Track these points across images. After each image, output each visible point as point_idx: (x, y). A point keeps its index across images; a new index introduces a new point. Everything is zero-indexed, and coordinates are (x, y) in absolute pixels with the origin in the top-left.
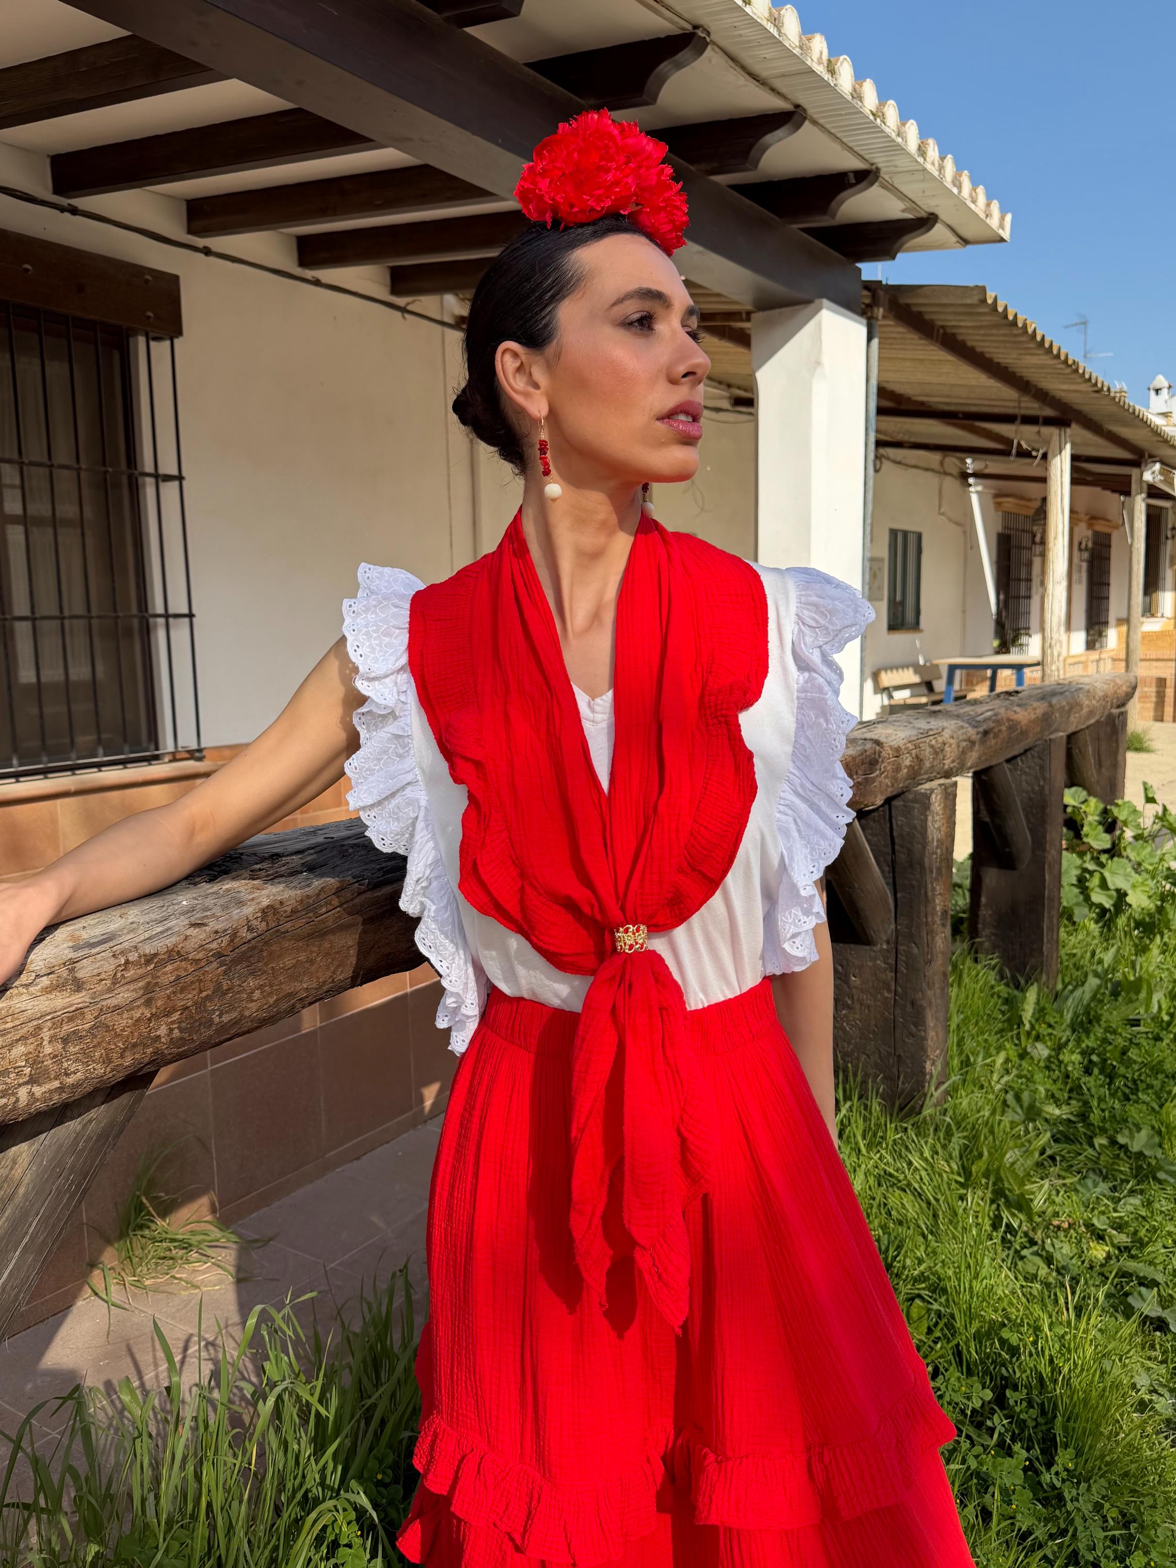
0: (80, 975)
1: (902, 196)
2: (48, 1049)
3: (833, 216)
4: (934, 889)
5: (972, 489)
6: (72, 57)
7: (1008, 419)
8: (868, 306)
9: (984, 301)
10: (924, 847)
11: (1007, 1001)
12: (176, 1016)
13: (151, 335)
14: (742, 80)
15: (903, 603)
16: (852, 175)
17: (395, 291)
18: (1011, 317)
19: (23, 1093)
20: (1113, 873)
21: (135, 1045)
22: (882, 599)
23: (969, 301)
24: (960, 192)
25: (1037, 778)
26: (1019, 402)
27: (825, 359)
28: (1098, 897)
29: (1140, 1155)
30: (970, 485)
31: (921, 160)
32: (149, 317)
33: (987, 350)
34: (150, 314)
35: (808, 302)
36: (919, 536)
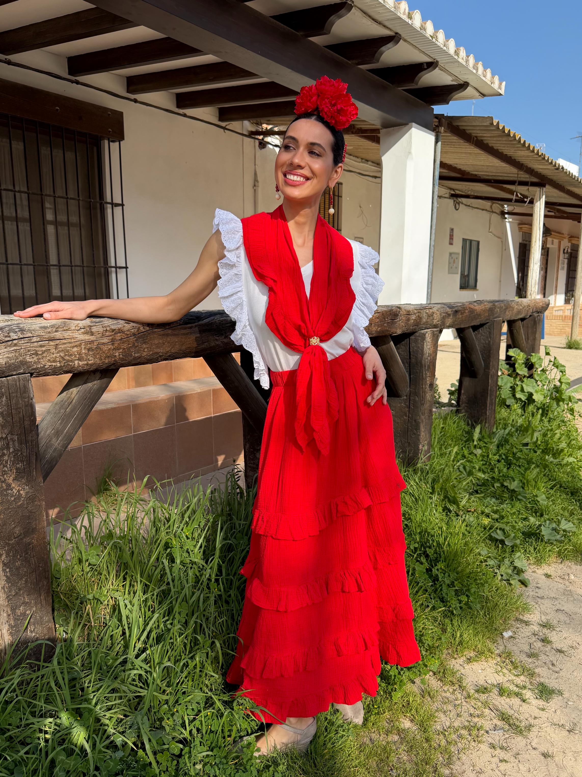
0: (93, 330)
1: (451, 74)
2: (83, 351)
3: (417, 84)
4: (426, 374)
5: (507, 220)
6: (78, 15)
7: (512, 183)
8: (437, 126)
9: (492, 124)
10: (422, 356)
11: (467, 433)
12: (121, 351)
13: (110, 139)
14: (369, 22)
15: (468, 275)
16: (425, 64)
17: (221, 119)
18: (506, 132)
19: (76, 362)
20: (527, 385)
21: (109, 357)
22: (458, 273)
23: (485, 124)
24: (477, 72)
25: (487, 337)
26: (518, 174)
27: (413, 151)
28: (519, 395)
29: (513, 491)
30: (506, 218)
31: (456, 57)
32: (110, 131)
33: (499, 148)
34: (110, 130)
35: (406, 124)
36: (478, 243)
